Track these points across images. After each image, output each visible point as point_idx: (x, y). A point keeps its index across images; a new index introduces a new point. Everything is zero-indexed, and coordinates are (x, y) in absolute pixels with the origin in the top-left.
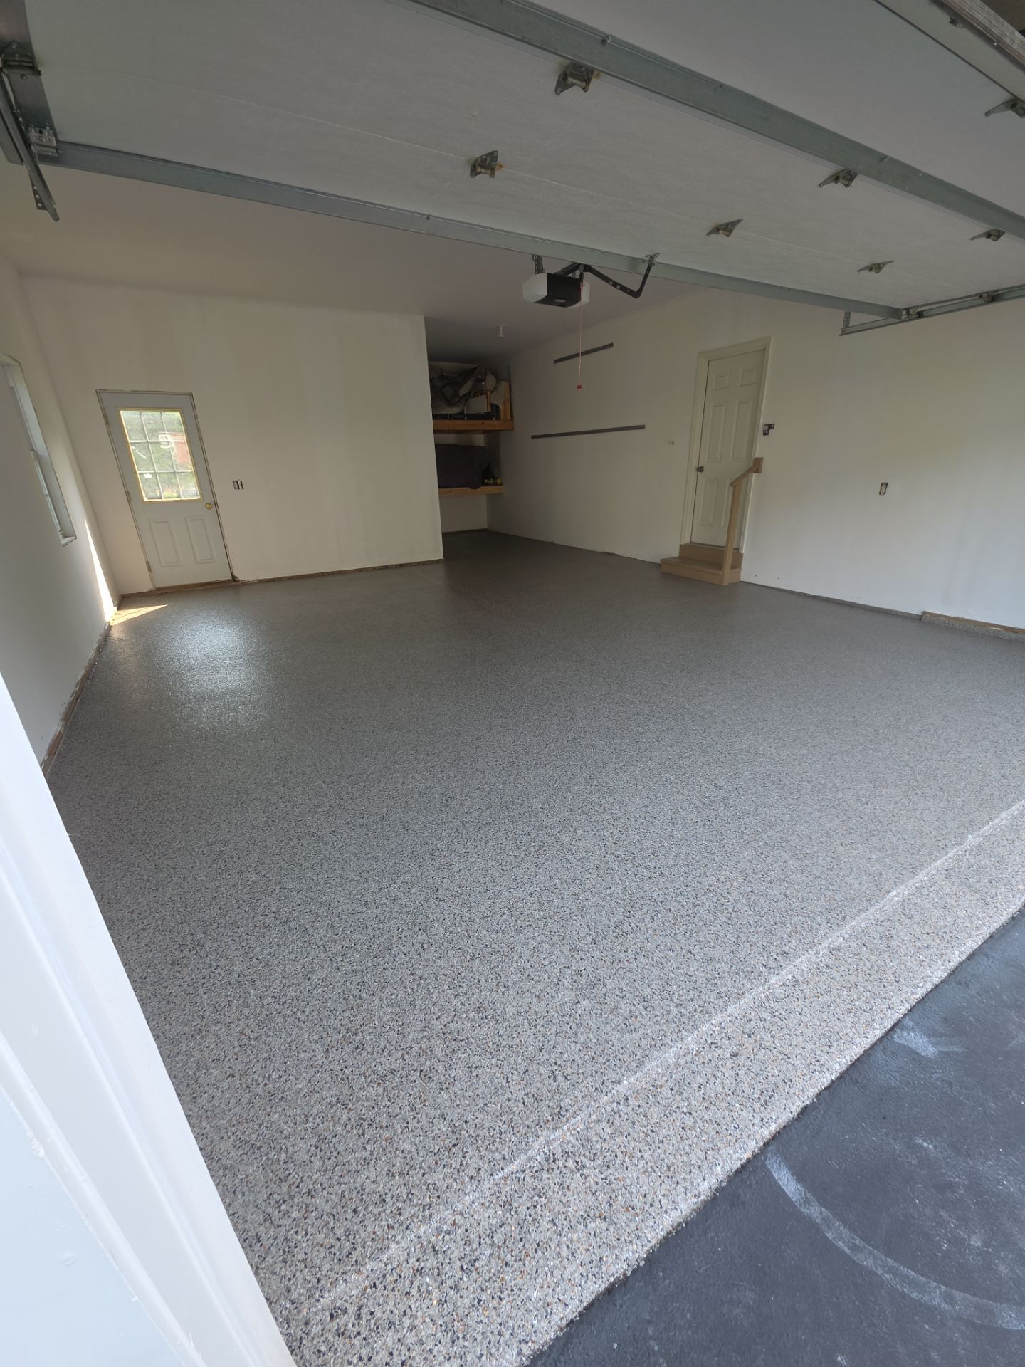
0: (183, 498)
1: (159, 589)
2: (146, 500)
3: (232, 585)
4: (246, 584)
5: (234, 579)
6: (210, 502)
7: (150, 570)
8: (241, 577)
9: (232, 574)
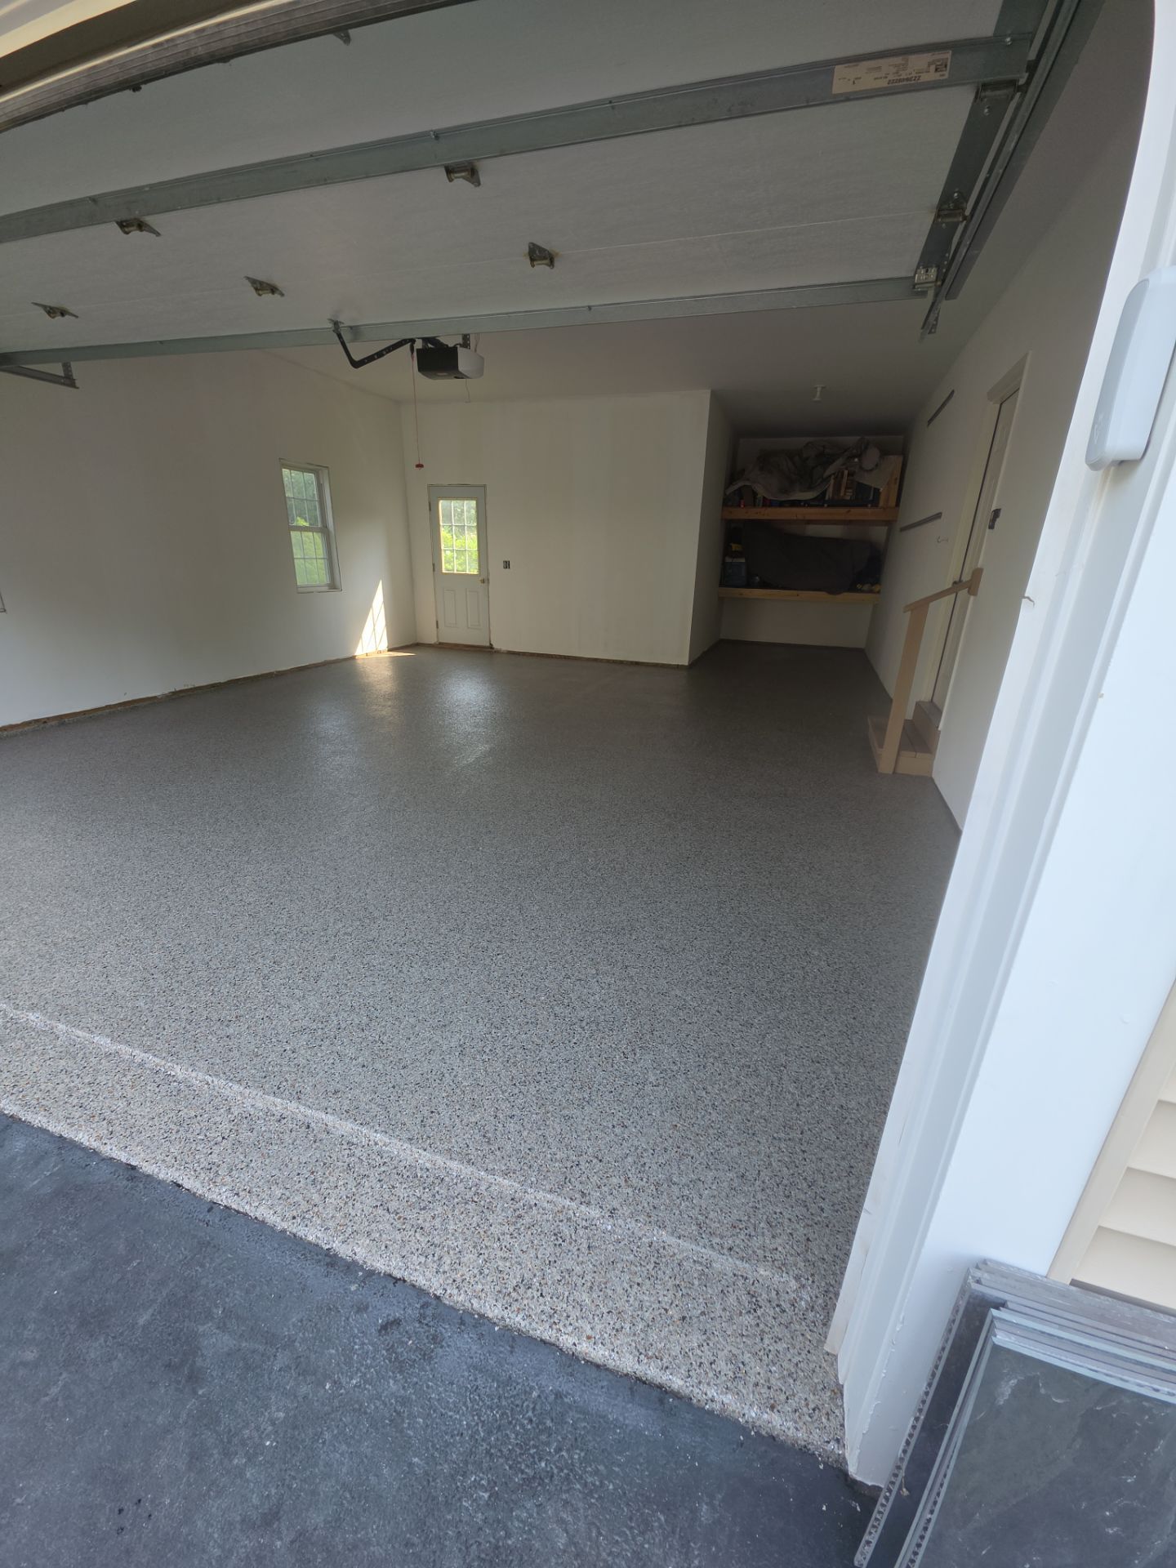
0: (467, 572)
1: (440, 643)
2: (444, 571)
3: (487, 651)
4: (498, 652)
5: (491, 647)
6: (484, 579)
7: (437, 627)
8: (496, 646)
9: (490, 641)
